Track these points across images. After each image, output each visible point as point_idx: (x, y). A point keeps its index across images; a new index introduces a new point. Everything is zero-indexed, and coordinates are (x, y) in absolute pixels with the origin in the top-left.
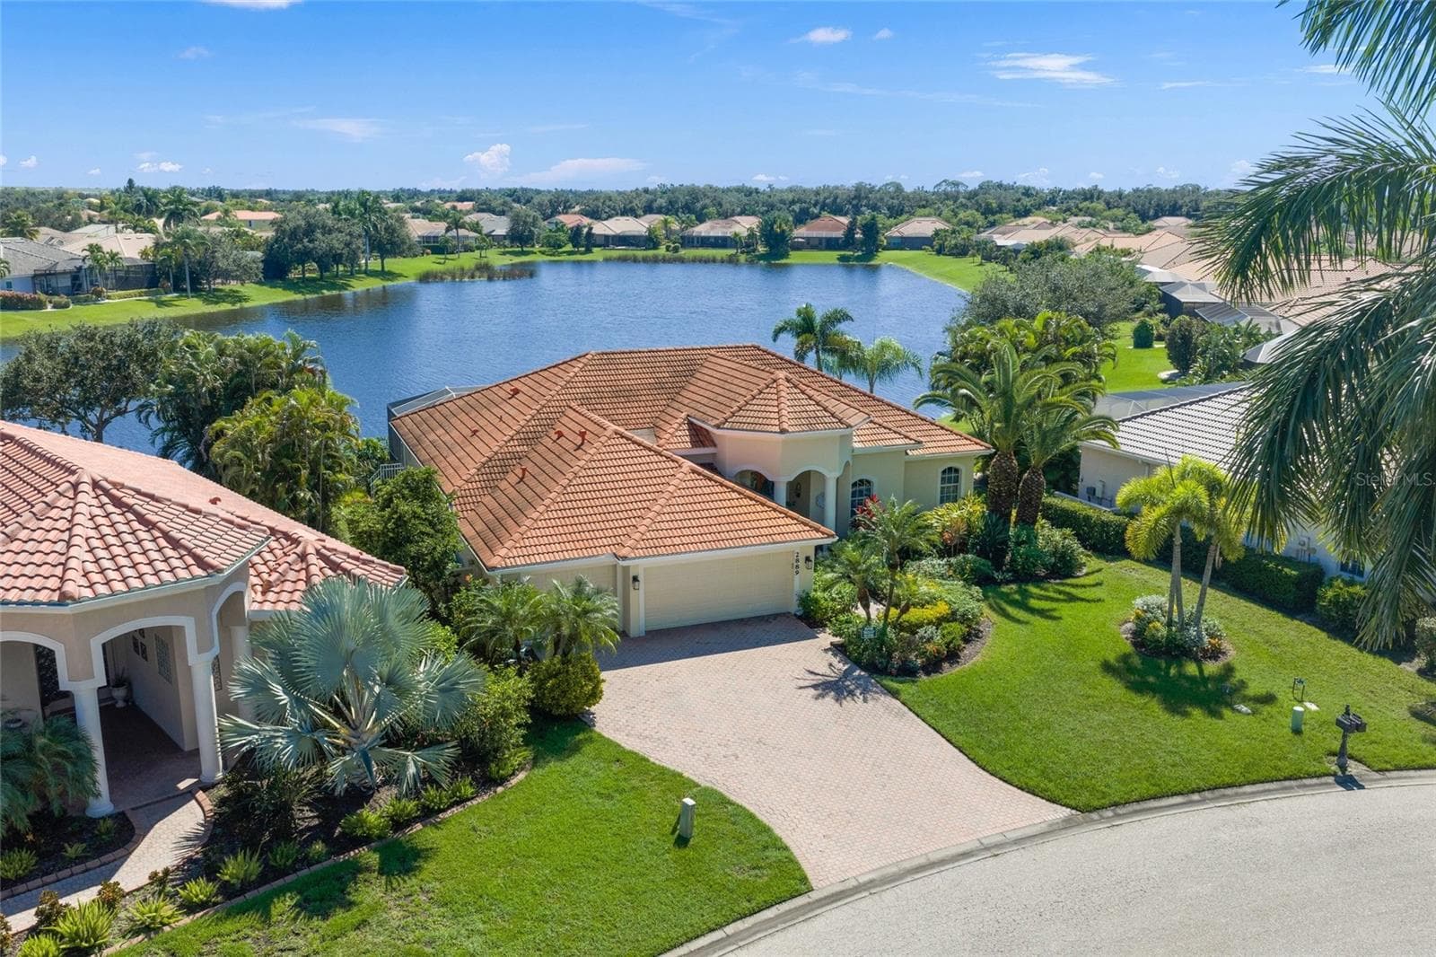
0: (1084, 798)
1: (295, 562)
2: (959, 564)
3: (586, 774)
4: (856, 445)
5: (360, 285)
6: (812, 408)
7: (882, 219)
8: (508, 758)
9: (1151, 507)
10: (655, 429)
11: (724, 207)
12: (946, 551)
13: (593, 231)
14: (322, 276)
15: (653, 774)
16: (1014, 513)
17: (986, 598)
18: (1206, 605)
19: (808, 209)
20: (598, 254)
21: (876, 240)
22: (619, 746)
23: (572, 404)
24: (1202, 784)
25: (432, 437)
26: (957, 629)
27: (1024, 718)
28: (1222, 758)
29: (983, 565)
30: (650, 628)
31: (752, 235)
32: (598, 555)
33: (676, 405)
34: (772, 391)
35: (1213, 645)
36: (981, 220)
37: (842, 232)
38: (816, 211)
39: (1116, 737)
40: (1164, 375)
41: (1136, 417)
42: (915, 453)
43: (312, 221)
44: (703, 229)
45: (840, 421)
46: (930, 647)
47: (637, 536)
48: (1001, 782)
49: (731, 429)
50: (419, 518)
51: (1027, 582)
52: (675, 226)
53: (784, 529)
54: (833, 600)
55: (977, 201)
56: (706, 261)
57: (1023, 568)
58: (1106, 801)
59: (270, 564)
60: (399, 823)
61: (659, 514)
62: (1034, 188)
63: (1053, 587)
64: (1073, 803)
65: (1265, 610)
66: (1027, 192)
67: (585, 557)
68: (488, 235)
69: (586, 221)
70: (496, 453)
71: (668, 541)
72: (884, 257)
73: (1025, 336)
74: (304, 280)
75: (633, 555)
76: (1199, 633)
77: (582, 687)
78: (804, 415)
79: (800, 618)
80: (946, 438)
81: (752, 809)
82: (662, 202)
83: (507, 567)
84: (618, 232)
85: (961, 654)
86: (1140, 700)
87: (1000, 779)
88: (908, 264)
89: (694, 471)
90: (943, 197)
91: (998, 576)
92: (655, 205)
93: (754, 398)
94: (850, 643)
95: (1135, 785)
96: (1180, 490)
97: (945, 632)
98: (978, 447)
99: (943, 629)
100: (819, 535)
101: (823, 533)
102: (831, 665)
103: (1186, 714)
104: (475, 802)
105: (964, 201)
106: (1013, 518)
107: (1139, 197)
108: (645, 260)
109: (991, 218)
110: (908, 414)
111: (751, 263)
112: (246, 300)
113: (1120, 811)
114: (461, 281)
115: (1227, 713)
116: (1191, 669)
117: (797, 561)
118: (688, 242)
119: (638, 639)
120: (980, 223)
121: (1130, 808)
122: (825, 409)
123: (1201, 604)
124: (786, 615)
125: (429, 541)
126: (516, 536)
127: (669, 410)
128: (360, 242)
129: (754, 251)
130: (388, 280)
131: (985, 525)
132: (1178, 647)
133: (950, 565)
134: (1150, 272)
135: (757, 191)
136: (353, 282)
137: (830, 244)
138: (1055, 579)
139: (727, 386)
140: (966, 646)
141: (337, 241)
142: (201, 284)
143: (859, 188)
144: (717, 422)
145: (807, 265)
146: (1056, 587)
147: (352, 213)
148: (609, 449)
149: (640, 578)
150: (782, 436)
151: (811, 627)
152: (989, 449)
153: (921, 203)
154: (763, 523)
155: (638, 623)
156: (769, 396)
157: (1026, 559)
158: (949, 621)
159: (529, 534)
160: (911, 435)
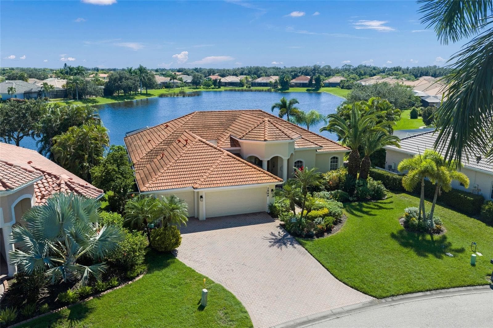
0: (379, 292)
1: (56, 187)
2: (335, 194)
3: (168, 277)
4: (296, 147)
5: (138, 98)
6: (278, 132)
7: (322, 77)
8: (136, 269)
9: (412, 170)
10: (218, 140)
11: (268, 74)
12: (329, 189)
13: (221, 81)
14: (125, 94)
15: (196, 277)
16: (358, 174)
17: (345, 207)
18: (435, 211)
19: (297, 74)
20: (222, 88)
21: (320, 83)
22: (184, 265)
23: (186, 130)
24: (431, 288)
25: (135, 143)
26: (331, 219)
27: (355, 257)
28: (440, 276)
29: (345, 194)
30: (207, 217)
31: (276, 82)
32: (186, 187)
33: (227, 131)
34: (262, 125)
35: (437, 228)
36: (358, 78)
37: (308, 81)
38: (300, 75)
39: (395, 266)
40: (421, 128)
41: (408, 138)
42: (320, 151)
43: (121, 75)
44: (259, 80)
45: (289, 137)
46: (319, 226)
47: (202, 180)
48: (344, 284)
49: (245, 139)
50: (115, 171)
51: (362, 201)
52: (250, 80)
53: (262, 178)
54: (282, 207)
55: (357, 71)
56: (260, 91)
57: (361, 196)
58: (389, 294)
59: (46, 187)
60: (83, 296)
61: (212, 171)
62: (377, 67)
64: (374, 294)
65: (459, 214)
66: (374, 69)
67: (181, 188)
68: (184, 82)
69: (219, 78)
70: (154, 148)
71: (215, 182)
72: (322, 90)
73: (364, 107)
74: (119, 96)
75: (200, 187)
76: (431, 222)
77: (171, 240)
78: (274, 134)
79: (269, 214)
80: (332, 145)
81: (235, 294)
82: (246, 72)
83: (149, 191)
84: (230, 81)
85: (333, 230)
86: (405, 250)
87: (343, 283)
88: (331, 92)
89: (228, 155)
90: (345, 70)
91: (351, 199)
92: (244, 73)
93: (255, 128)
94: (287, 224)
95: (402, 287)
96: (424, 163)
97: (326, 220)
98: (345, 149)
100: (277, 181)
101: (278, 180)
102: (279, 233)
103: (425, 256)
104: (118, 288)
105: (352, 71)
106: (358, 176)
107: (415, 70)
108: (239, 91)
109: (362, 77)
110: (318, 136)
111: (276, 92)
112: (98, 102)
113: (395, 298)
114: (173, 97)
115: (443, 256)
116: (428, 237)
117: (268, 191)
118: (254, 84)
119: (201, 221)
120: (357, 79)
121: (399, 297)
122: (283, 132)
123: (432, 211)
124: (264, 213)
125: (119, 180)
126: (154, 179)
127: (224, 133)
128: (138, 83)
129: (277, 87)
130: (148, 96)
131: (346, 179)
132: (423, 228)
133: (332, 194)
134: (417, 93)
135: (280, 69)
136: (136, 97)
137: (303, 85)
138: (374, 200)
139: (246, 124)
140: (335, 226)
141: (130, 83)
142: (82, 97)
143: (315, 67)
144: (240, 137)
145: (296, 92)
146: (374, 203)
147: (136, 73)
148: (195, 146)
149: (203, 197)
150: (265, 142)
151: (273, 218)
152: (350, 149)
153: (337, 72)
154: (254, 176)
155: (203, 215)
156: (261, 127)
157: (362, 192)
158: (328, 216)
159: (159, 178)
160: (318, 144)
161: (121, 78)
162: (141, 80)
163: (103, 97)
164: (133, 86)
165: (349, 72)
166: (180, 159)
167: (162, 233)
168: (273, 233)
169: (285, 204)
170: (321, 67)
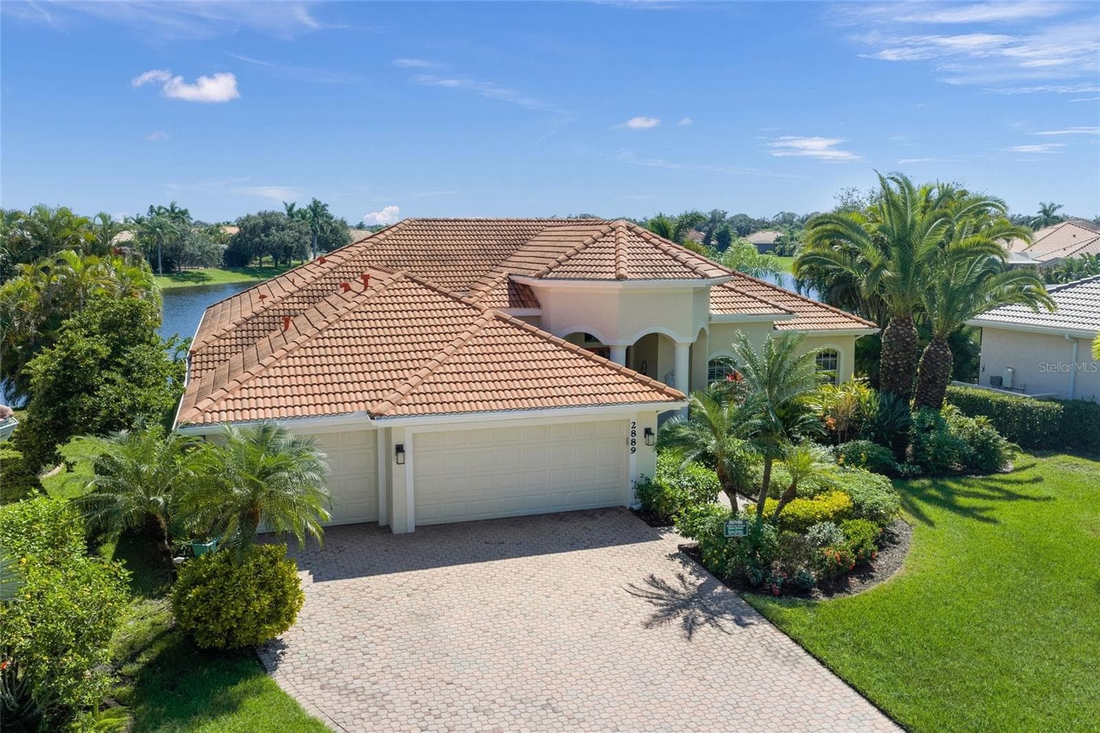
2: (851, 451)
4: (714, 312)
6: (660, 257)
10: (470, 291)
12: (830, 438)
14: (275, 264)
17: (895, 490)
23: (375, 265)
25: (227, 311)
26: (865, 528)
29: (882, 453)
30: (420, 523)
32: (346, 413)
33: (499, 269)
34: (609, 239)
37: (701, 240)
42: (785, 328)
43: (269, 220)
45: (693, 271)
46: (831, 553)
47: (403, 389)
49: (555, 278)
51: (942, 477)
53: (614, 389)
54: (682, 488)
57: (935, 459)
61: (441, 364)
63: (978, 483)
70: (267, 310)
71: (449, 397)
74: (259, 268)
75: (393, 412)
78: (647, 263)
79: (637, 513)
80: (819, 314)
83: (207, 424)
85: (874, 565)
89: (498, 318)
90: (781, 221)
91: (903, 468)
93: (587, 248)
94: (707, 544)
97: (849, 532)
98: (860, 325)
99: (846, 527)
100: (664, 397)
101: (669, 395)
102: (681, 577)
105: (798, 224)
106: (912, 402)
112: (208, 280)
117: (634, 433)
119: (405, 537)
122: (675, 258)
124: (618, 509)
126: (233, 385)
127: (492, 274)
128: (307, 239)
131: (880, 406)
133: (839, 452)
138: (977, 475)
139: (558, 244)
140: (881, 554)
142: (174, 268)
143: (714, 213)
144: (540, 274)
146: (983, 483)
147: (303, 217)
148: (392, 293)
149: (406, 448)
150: (619, 284)
151: (652, 526)
152: (874, 327)
153: (764, 226)
154: (586, 381)
155: (404, 516)
156: (606, 244)
157: (939, 447)
158: (850, 517)
159: (252, 384)
160: (782, 305)
161: (266, 228)
162: (315, 232)
163: (224, 268)
164: (294, 245)
165: (791, 225)
166: (336, 326)
167: (213, 575)
168: (657, 577)
169: (693, 479)
170: (728, 217)
